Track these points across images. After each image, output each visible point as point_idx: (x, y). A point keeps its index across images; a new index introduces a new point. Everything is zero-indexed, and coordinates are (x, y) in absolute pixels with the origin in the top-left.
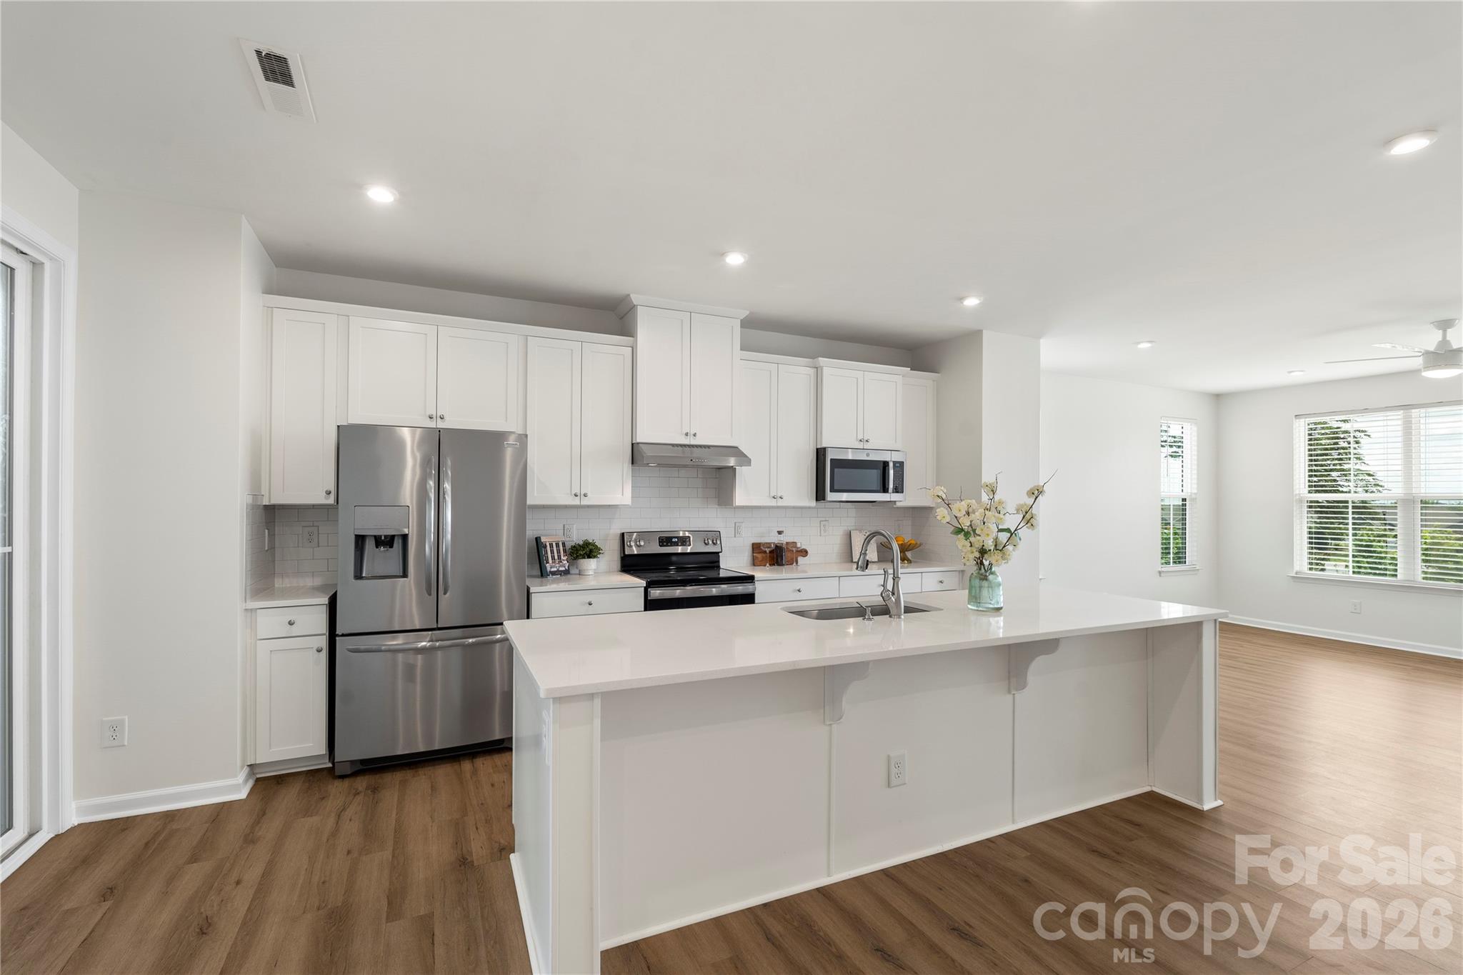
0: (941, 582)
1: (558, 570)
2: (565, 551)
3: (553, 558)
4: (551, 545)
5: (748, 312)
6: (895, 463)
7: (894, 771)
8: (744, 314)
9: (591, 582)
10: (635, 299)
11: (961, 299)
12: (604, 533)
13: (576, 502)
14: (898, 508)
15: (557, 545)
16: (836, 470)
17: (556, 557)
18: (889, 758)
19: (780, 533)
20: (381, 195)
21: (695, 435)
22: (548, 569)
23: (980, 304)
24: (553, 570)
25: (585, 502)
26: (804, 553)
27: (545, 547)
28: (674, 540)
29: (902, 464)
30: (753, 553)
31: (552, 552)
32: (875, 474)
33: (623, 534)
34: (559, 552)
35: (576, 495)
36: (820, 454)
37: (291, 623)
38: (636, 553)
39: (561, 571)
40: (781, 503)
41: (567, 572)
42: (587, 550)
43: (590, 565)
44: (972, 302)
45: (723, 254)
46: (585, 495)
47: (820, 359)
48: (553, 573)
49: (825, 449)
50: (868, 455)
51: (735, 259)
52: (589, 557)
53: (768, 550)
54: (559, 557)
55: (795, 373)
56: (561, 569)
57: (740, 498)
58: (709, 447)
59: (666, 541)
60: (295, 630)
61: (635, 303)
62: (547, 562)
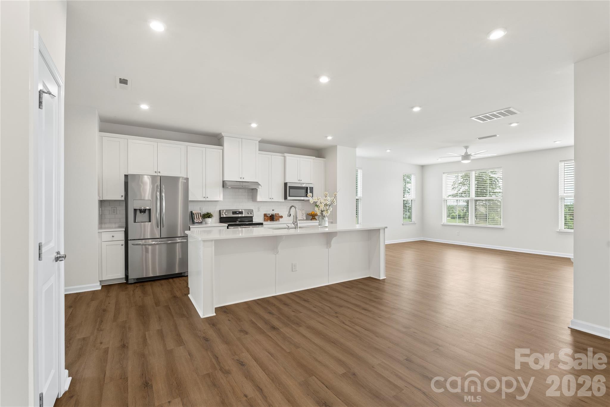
1: (198, 222)
2: (201, 216)
3: (197, 218)
4: (196, 214)
5: (261, 139)
6: (310, 187)
7: (294, 267)
8: (260, 139)
9: (210, 225)
10: (223, 134)
11: (327, 137)
12: (214, 210)
13: (204, 199)
14: (311, 202)
15: (198, 214)
16: (291, 190)
17: (198, 218)
18: (292, 263)
19: (273, 210)
21: (243, 178)
22: (195, 222)
23: (332, 138)
24: (197, 222)
25: (207, 200)
26: (282, 217)
27: (194, 214)
28: (237, 212)
29: (312, 188)
30: (264, 217)
31: (196, 216)
32: (304, 191)
33: (220, 210)
34: (198, 216)
35: (204, 197)
36: (286, 184)
37: (113, 237)
38: (225, 216)
40: (272, 200)
41: (201, 223)
42: (208, 215)
43: (209, 220)
44: (330, 138)
45: (250, 124)
46: (207, 197)
47: (285, 154)
49: (287, 183)
50: (301, 185)
51: (254, 125)
52: (209, 218)
53: (269, 216)
54: (199, 218)
55: (277, 158)
56: (199, 221)
57: (259, 199)
58: (248, 182)
59: (234, 213)
60: (114, 239)
61: (223, 135)
62: (195, 219)
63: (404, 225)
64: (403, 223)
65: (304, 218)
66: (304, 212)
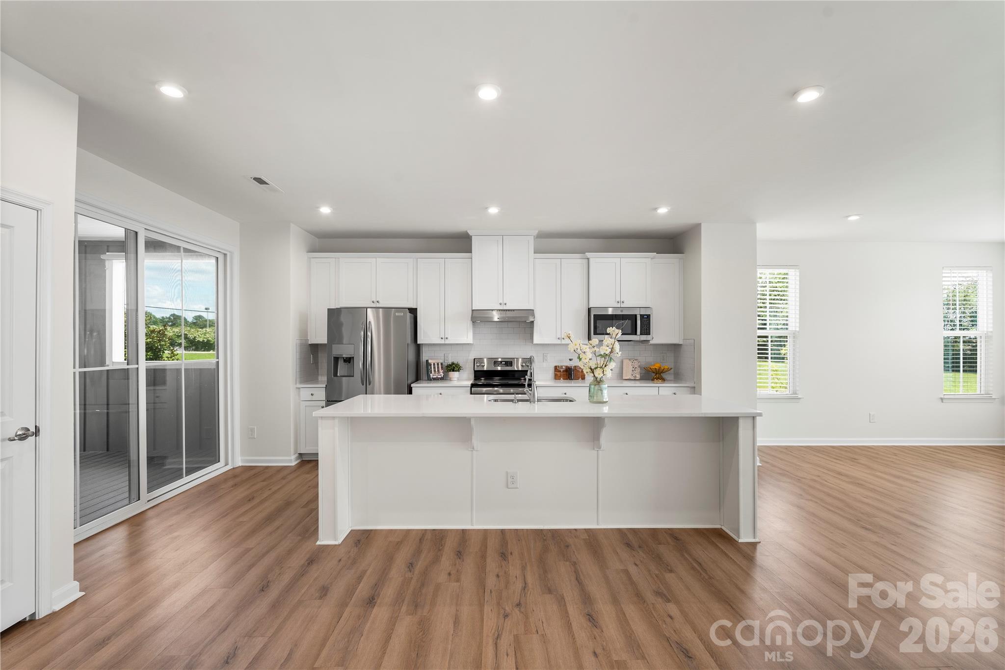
0: (675, 394)
1: (437, 377)
2: (442, 368)
3: (435, 371)
4: (434, 364)
5: (537, 231)
6: (642, 316)
7: (510, 480)
8: (536, 233)
9: (455, 383)
10: (470, 233)
11: (656, 209)
12: (465, 359)
13: (442, 342)
14: (651, 345)
15: (438, 364)
16: (598, 321)
17: (437, 371)
18: (507, 473)
19: (570, 360)
20: (325, 210)
21: (505, 304)
22: (431, 376)
23: (668, 211)
24: (434, 377)
25: (447, 342)
27: (431, 365)
28: (503, 363)
29: (649, 316)
30: (555, 372)
31: (434, 368)
32: (627, 323)
33: (474, 360)
34: (438, 368)
35: (442, 338)
36: (589, 310)
37: (312, 395)
38: (482, 369)
39: (439, 378)
41: (442, 379)
42: (453, 367)
43: (454, 375)
44: (663, 210)
45: (487, 208)
46: (447, 338)
47: (587, 253)
48: (434, 379)
49: (591, 308)
50: (622, 311)
52: (453, 371)
53: (562, 370)
54: (438, 371)
55: (572, 264)
56: (439, 377)
57: (537, 339)
58: (514, 310)
59: (498, 363)
60: (314, 398)
61: (471, 235)
62: (431, 373)
63: (944, 401)
64: (942, 397)
65: (635, 376)
66: (636, 365)
